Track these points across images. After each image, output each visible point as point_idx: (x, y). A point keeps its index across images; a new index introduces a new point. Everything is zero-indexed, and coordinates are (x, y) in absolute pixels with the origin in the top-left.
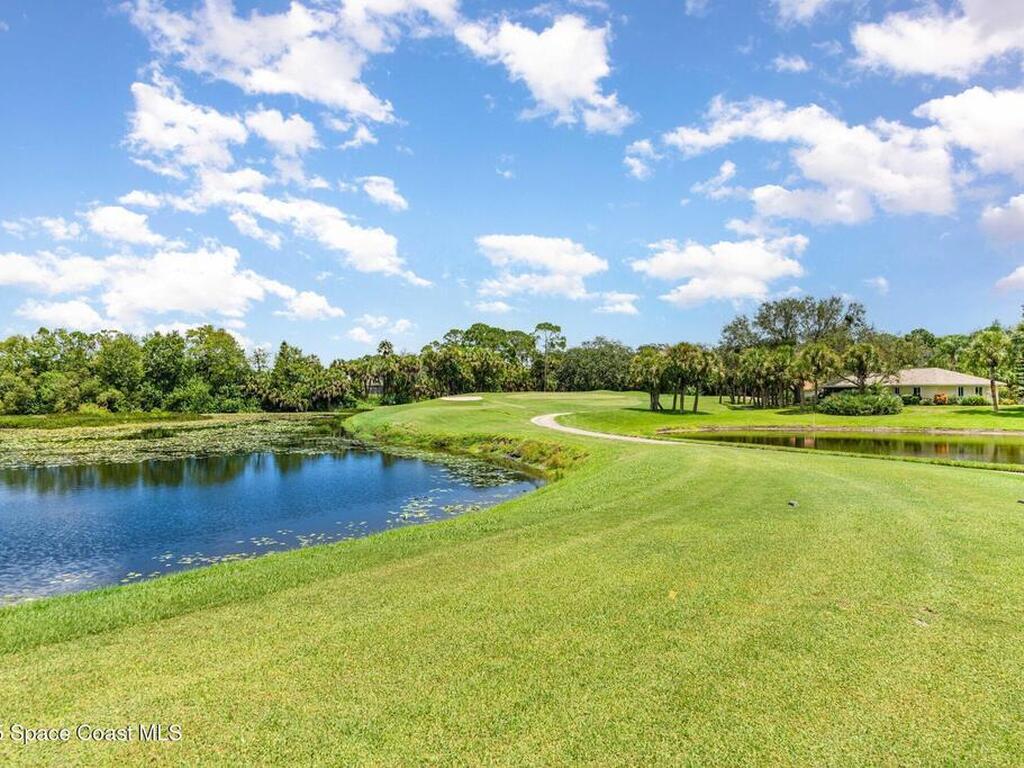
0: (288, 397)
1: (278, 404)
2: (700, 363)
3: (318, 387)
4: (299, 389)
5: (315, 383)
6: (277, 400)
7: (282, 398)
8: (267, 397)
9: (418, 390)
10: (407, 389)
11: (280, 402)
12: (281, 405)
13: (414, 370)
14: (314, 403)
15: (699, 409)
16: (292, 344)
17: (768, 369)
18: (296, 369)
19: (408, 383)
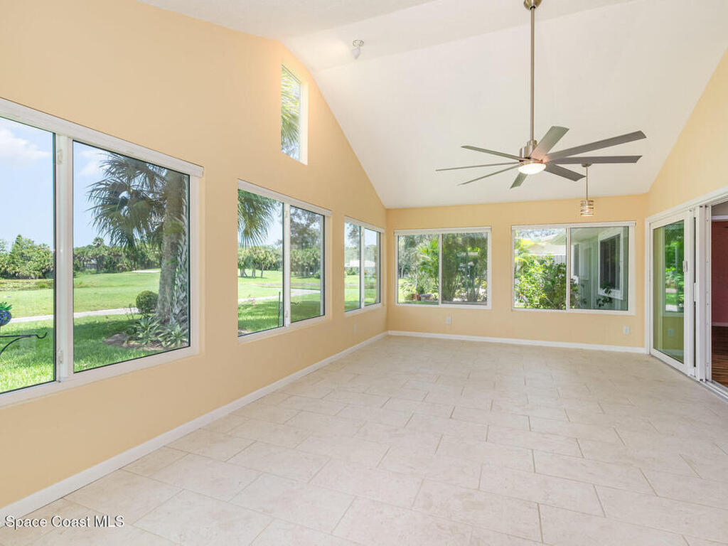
0: (23, 270)
1: (14, 274)
2: (263, 255)
3: (46, 264)
4: (31, 265)
5: (44, 261)
6: (14, 271)
7: (18, 270)
8: (5, 269)
9: (121, 266)
10: (114, 266)
11: (16, 273)
12: (17, 275)
13: (118, 255)
14: (44, 274)
15: (263, 276)
16: (25, 237)
17: (298, 259)
18: (28, 252)
19: (114, 263)
